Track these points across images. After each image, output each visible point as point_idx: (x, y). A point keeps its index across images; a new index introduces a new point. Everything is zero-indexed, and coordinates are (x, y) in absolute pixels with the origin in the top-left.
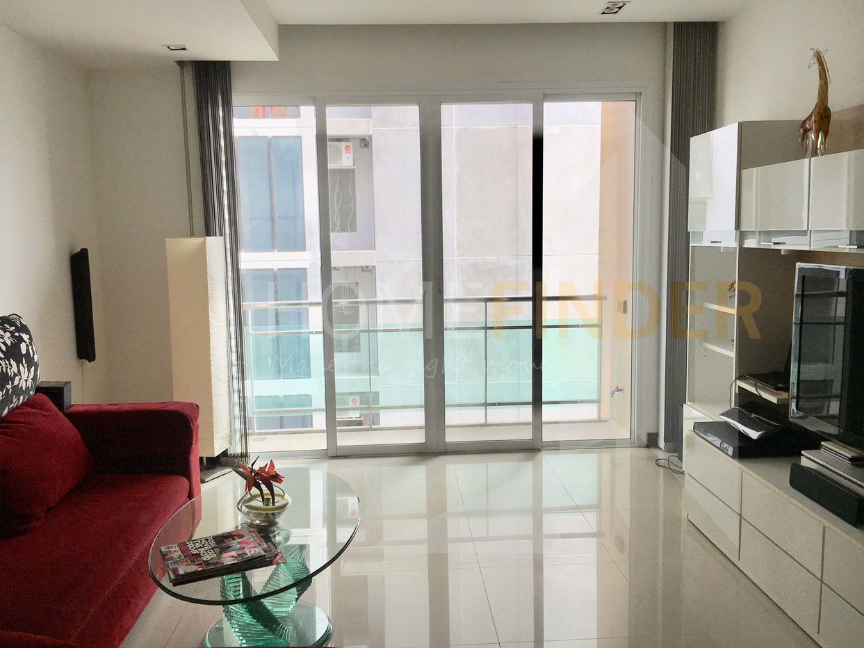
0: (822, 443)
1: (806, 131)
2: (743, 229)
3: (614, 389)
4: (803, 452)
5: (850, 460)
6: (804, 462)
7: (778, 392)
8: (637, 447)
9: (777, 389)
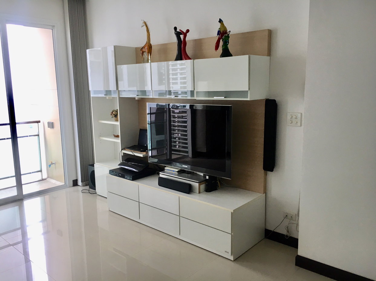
0: (165, 168)
1: (143, 52)
2: (119, 89)
3: (50, 163)
4: (160, 173)
5: (177, 172)
6: (161, 176)
7: (142, 152)
8: (69, 187)
9: (142, 151)
